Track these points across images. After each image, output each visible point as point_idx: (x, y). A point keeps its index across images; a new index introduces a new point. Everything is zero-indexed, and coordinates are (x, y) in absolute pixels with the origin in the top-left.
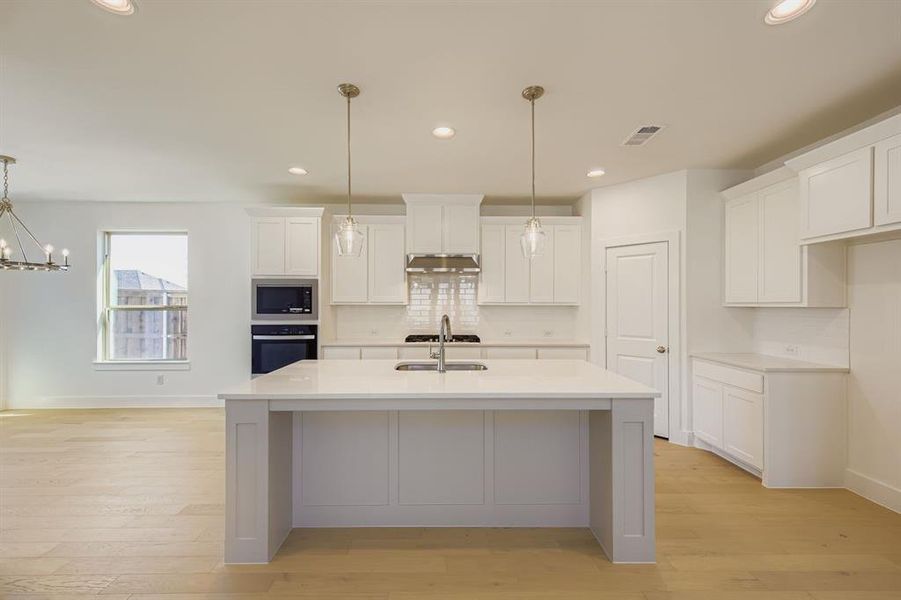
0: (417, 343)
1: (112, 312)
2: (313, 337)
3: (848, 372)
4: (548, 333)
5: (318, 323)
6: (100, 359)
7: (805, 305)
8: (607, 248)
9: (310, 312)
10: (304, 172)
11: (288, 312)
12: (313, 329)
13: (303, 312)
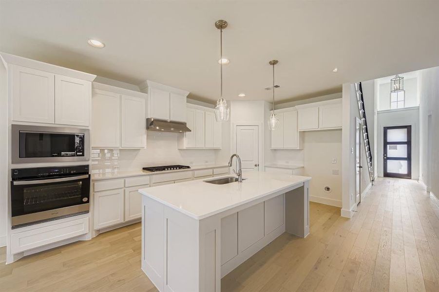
0: (155, 172)
3: (303, 167)
4: (207, 162)
5: (90, 163)
7: (298, 149)
8: (237, 126)
9: (83, 155)
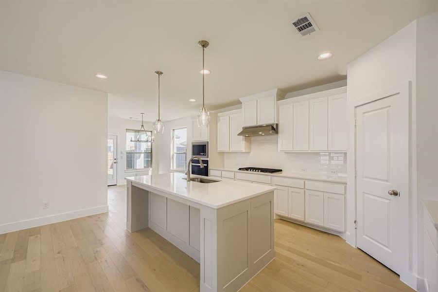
1: (175, 154)
2: (206, 165)
5: (208, 159)
6: (171, 168)
8: (356, 107)
9: (206, 155)
10: (195, 101)
11: (200, 155)
12: (206, 162)
13: (204, 155)
